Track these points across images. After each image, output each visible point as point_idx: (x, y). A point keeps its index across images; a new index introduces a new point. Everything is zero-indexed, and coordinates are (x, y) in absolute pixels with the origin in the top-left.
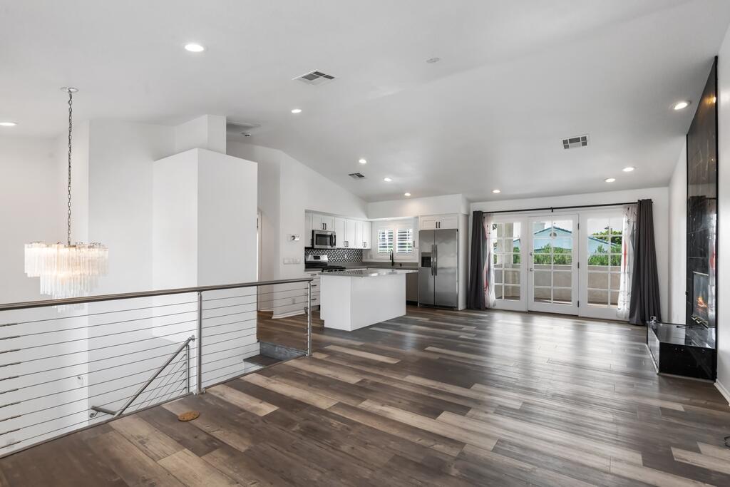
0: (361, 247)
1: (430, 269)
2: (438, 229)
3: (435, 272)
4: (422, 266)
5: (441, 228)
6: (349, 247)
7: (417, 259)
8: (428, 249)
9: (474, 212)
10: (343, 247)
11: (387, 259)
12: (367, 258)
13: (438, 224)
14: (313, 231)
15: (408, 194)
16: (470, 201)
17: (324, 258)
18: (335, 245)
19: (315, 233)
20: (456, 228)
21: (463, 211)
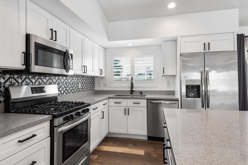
1: (199, 100)
15: (172, 6)
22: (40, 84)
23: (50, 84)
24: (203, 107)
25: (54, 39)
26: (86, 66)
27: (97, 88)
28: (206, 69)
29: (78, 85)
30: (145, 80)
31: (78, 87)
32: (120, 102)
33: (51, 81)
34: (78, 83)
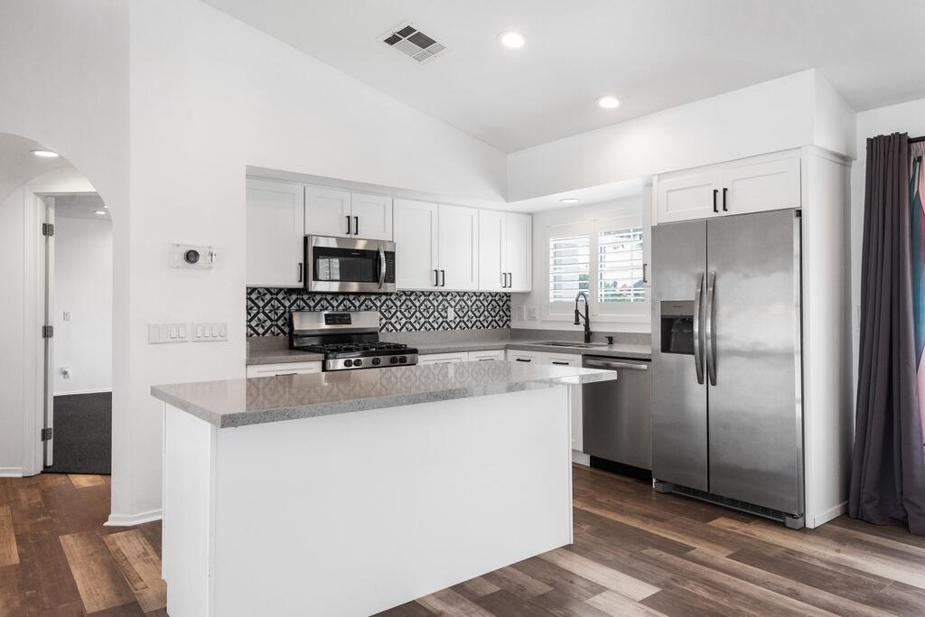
0: (497, 287)
1: (690, 360)
2: (722, 213)
3: (708, 372)
4: (666, 347)
5: (734, 209)
6: (447, 288)
7: (644, 323)
8: (683, 289)
9: (872, 143)
10: (427, 285)
11: (564, 322)
12: (521, 318)
13: (720, 197)
14: (306, 239)
15: (609, 103)
16: (853, 103)
17: (364, 320)
18: (391, 277)
19: (312, 243)
20: (796, 205)
21: (824, 138)
22: (347, 309)
23: (368, 309)
24: (701, 382)
25: (353, 230)
26: (443, 271)
27: (515, 324)
28: (712, 269)
29: (446, 312)
30: (630, 300)
31: (446, 317)
32: (528, 359)
33: (370, 304)
34: (445, 309)
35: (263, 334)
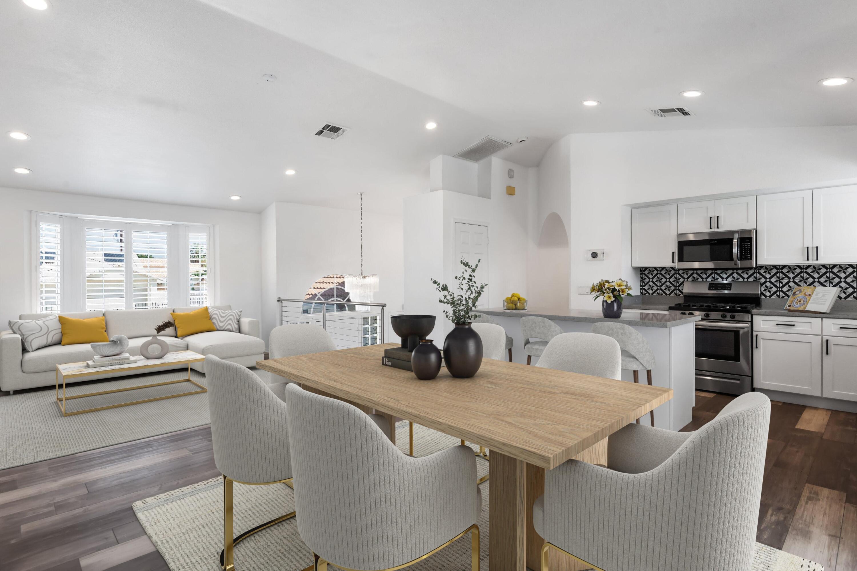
35: (670, 294)
